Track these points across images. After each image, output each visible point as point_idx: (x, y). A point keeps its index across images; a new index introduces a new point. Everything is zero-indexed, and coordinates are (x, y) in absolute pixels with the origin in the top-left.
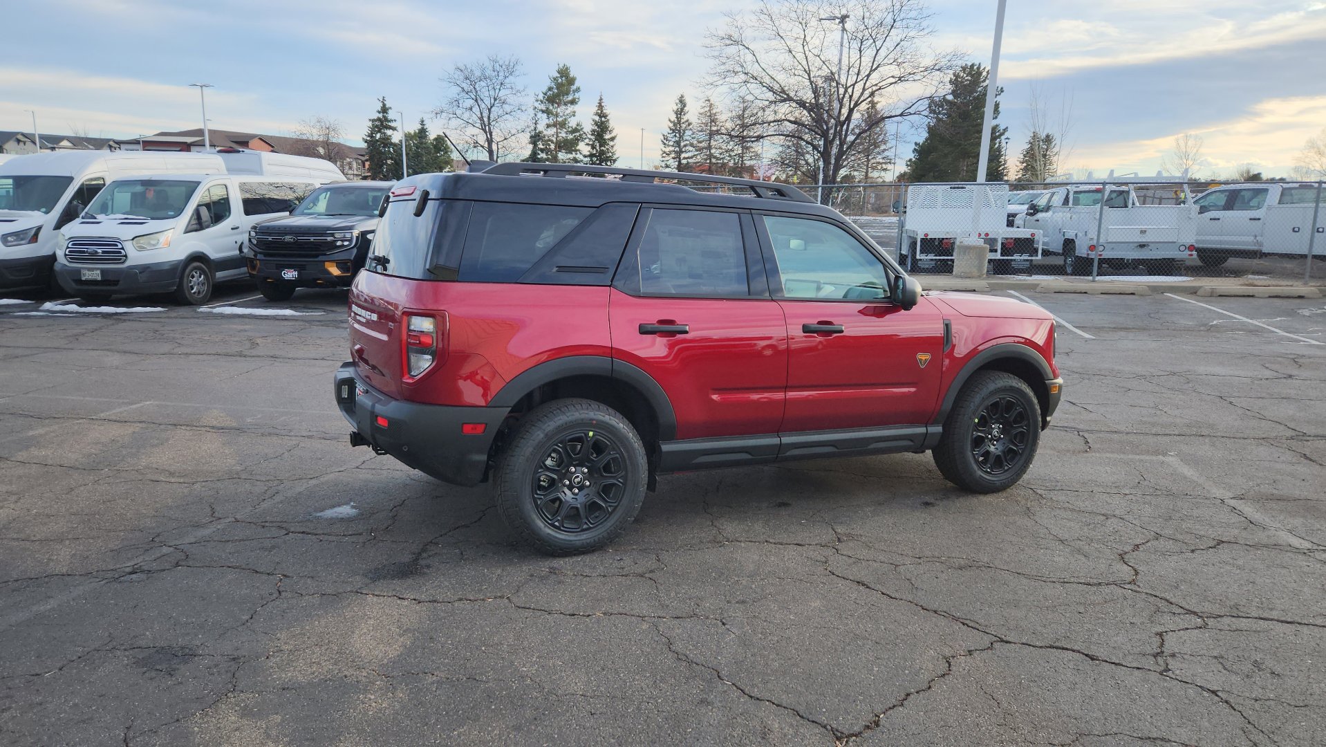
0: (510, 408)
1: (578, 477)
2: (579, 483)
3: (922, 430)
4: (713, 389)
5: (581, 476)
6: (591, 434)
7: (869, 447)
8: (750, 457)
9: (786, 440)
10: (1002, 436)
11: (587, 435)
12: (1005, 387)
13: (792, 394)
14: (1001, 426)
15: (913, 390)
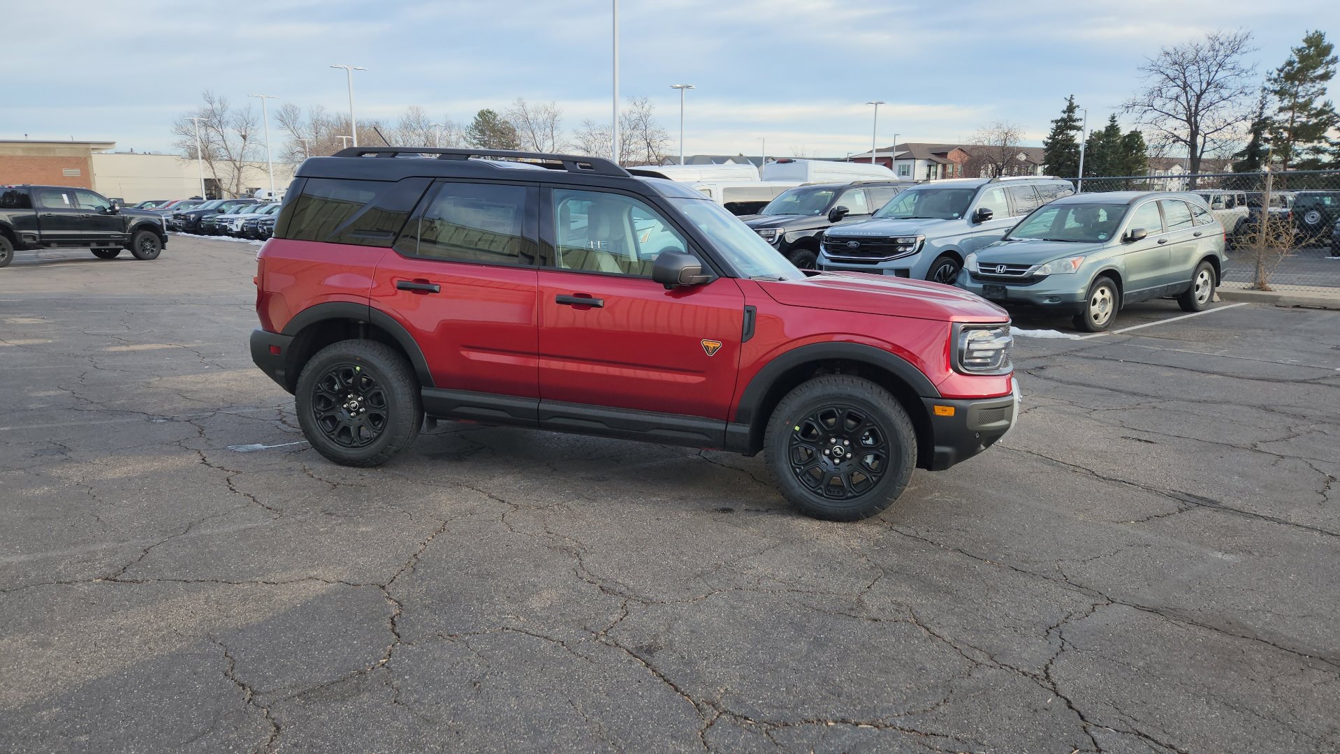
0: (292, 338)
1: (354, 403)
2: (354, 408)
3: (721, 426)
4: (463, 346)
5: (356, 403)
6: (358, 368)
7: (647, 433)
8: (509, 416)
9: (545, 406)
10: (849, 455)
11: (355, 369)
12: (841, 394)
13: (543, 363)
14: (846, 443)
15: (702, 379)
